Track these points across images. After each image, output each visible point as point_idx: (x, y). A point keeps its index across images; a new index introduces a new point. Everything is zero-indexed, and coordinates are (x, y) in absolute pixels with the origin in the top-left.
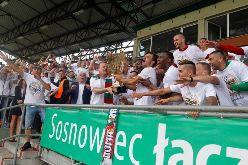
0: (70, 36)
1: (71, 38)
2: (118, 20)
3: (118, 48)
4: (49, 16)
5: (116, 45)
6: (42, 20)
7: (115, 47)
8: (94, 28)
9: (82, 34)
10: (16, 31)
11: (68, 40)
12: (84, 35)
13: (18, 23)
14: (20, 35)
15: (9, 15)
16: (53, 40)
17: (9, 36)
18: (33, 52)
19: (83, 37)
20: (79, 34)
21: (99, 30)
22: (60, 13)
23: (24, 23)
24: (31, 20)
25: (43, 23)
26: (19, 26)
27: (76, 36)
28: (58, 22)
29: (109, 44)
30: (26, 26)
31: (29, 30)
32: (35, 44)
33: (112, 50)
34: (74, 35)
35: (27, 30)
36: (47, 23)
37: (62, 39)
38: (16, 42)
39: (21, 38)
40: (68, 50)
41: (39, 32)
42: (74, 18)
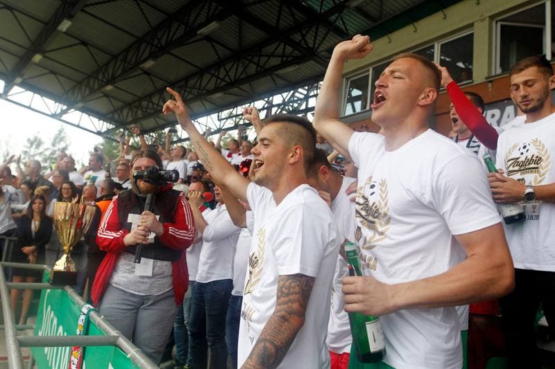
0: (207, 77)
1: (208, 81)
2: (297, 37)
3: (312, 94)
4: (156, 42)
5: (307, 88)
6: (146, 50)
7: (305, 92)
8: (253, 56)
9: (227, 73)
10: (100, 77)
11: (203, 84)
12: (232, 74)
13: (102, 58)
14: (108, 83)
15: (84, 43)
16: (177, 85)
17: (91, 85)
18: (140, 114)
19: (230, 79)
20: (222, 74)
21: (264, 59)
22: (178, 31)
23: (115, 57)
24: (127, 50)
25: (146, 54)
26: (107, 64)
27: (218, 77)
28: (175, 51)
29: (293, 85)
30: (119, 62)
31: (124, 71)
32: (140, 99)
33: (299, 99)
34: (213, 75)
35: (119, 72)
36: (153, 56)
37: (192, 82)
38: (106, 95)
39: (109, 88)
40: (208, 105)
41: (146, 73)
42: (208, 38)
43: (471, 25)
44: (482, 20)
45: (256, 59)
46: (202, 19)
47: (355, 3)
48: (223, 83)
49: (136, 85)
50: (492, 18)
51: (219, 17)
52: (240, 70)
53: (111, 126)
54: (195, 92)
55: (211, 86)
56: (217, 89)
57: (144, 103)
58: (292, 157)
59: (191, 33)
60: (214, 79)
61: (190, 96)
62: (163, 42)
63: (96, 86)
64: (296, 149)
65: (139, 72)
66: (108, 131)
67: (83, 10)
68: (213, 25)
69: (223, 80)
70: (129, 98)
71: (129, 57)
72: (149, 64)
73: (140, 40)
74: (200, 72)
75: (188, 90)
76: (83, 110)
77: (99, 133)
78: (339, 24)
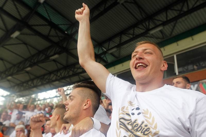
0: (52, 75)
1: (53, 77)
4: (32, 61)
6: (28, 63)
9: (61, 74)
10: (7, 73)
11: (51, 78)
12: (63, 75)
13: (8, 66)
15: (2, 59)
16: (39, 78)
17: (2, 76)
20: (59, 74)
21: (75, 70)
22: (42, 57)
23: (14, 65)
24: (20, 63)
25: (28, 65)
26: (10, 68)
27: (57, 76)
28: (40, 65)
30: (16, 68)
31: (18, 71)
32: (23, 83)
34: (55, 75)
35: (15, 71)
36: (31, 66)
37: (46, 77)
38: (8, 81)
39: (10, 78)
40: (52, 86)
41: (27, 72)
42: (54, 60)
45: (73, 69)
46: (52, 53)
47: (110, 52)
48: (59, 78)
49: (22, 77)
52: (66, 73)
54: (47, 80)
55: (54, 79)
56: (56, 80)
57: (25, 85)
58: (85, 105)
59: (47, 58)
60: (55, 76)
61: (45, 82)
62: (36, 61)
63: (4, 76)
65: (23, 72)
66: (7, 96)
67: (3, 47)
68: (56, 56)
69: (59, 76)
70: (18, 82)
71: (20, 66)
72: (29, 69)
73: (26, 60)
74: (50, 73)
75: (44, 80)
78: (105, 58)
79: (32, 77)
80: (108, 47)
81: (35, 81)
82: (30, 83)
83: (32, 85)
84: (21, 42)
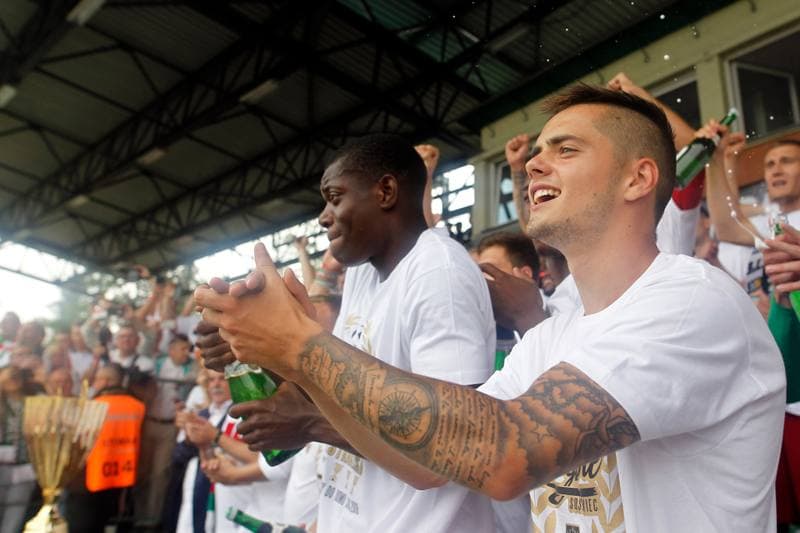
0: (253, 175)
1: (256, 181)
2: (408, 101)
4: (165, 118)
8: (333, 136)
9: (290, 165)
10: (64, 182)
11: (248, 186)
12: (298, 167)
13: (68, 151)
14: (77, 193)
15: (35, 126)
16: (198, 192)
17: (46, 198)
18: (133, 244)
19: (295, 175)
20: (281, 166)
22: (204, 100)
23: (91, 148)
24: (112, 136)
25: (148, 140)
26: (76, 162)
27: (273, 173)
28: (197, 133)
30: (97, 156)
31: (108, 171)
32: (135, 217)
34: (265, 170)
35: (99, 172)
36: (161, 142)
37: (226, 186)
38: (73, 215)
39: (80, 201)
40: (255, 223)
41: (147, 172)
42: (254, 109)
43: (690, 69)
44: (708, 60)
46: (247, 76)
47: (498, 45)
48: (284, 183)
49: (131, 194)
50: (722, 56)
51: (276, 74)
53: (81, 269)
54: (233, 201)
55: (262, 188)
56: (272, 194)
57: (142, 225)
58: (631, 185)
59: (228, 100)
60: (267, 177)
61: (225, 209)
62: (179, 117)
63: (55, 199)
64: (642, 167)
65: (133, 171)
66: (76, 279)
67: (37, 69)
68: (268, 87)
69: (283, 177)
70: (113, 217)
71: (117, 147)
72: (153, 157)
73: (136, 118)
74: (243, 167)
75: (221, 198)
76: (30, 242)
77: (57, 282)
78: (474, 79)
79: (169, 190)
80: (487, 28)
81: (183, 209)
82: (162, 217)
83: (173, 223)
84: (108, 42)
